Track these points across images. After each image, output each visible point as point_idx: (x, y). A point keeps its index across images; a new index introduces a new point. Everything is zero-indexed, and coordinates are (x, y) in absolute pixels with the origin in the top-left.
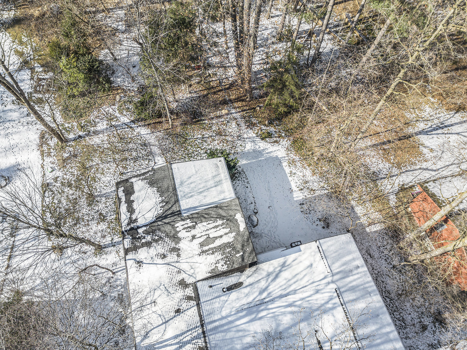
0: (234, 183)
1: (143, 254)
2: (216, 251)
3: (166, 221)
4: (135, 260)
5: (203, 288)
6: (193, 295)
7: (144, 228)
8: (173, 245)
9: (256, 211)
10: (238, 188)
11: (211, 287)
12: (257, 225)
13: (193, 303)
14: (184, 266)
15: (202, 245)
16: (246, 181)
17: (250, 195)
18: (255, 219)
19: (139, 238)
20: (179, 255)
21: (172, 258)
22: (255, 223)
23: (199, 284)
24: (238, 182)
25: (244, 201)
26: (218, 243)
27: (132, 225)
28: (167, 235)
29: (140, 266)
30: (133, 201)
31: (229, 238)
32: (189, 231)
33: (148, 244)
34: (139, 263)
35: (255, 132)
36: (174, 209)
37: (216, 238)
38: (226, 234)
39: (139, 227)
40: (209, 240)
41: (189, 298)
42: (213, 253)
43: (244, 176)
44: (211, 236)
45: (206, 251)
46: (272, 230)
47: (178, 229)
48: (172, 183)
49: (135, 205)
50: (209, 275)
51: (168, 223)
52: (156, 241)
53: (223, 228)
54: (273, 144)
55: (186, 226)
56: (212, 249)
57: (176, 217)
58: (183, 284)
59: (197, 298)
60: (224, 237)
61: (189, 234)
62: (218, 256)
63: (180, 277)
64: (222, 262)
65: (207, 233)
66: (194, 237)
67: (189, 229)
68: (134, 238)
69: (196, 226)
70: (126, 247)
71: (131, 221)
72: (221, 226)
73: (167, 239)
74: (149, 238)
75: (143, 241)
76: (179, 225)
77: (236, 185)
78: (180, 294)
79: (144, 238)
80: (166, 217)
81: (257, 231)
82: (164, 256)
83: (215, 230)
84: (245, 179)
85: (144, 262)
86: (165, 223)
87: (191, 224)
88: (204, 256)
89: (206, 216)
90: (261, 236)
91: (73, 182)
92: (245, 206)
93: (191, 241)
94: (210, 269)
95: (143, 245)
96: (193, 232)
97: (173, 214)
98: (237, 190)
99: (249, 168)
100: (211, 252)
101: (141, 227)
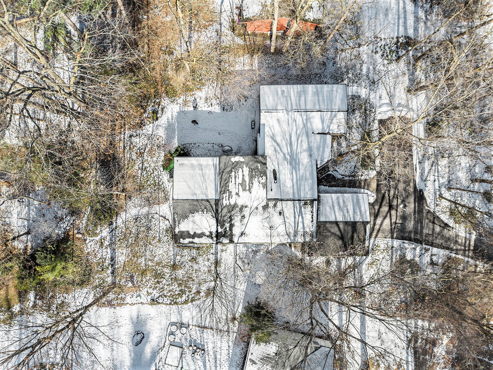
0: (192, 155)
1: (236, 231)
2: (252, 181)
3: (220, 210)
4: (239, 237)
5: (272, 195)
6: (274, 202)
7: (219, 227)
8: (238, 209)
9: (220, 145)
10: (198, 153)
11: (271, 190)
12: (231, 148)
13: (279, 204)
14: (255, 205)
15: (244, 190)
16: (193, 145)
17: (206, 145)
18: (227, 148)
19: (225, 232)
20: (246, 207)
21: (246, 212)
22: (230, 149)
23: (269, 197)
24: (192, 152)
25: (210, 152)
26: (247, 179)
27: (214, 235)
28: (229, 212)
29: (244, 234)
30: (195, 233)
31: (246, 170)
32: (232, 197)
33: (232, 226)
34: (242, 234)
35: (148, 123)
36: (213, 203)
37: (243, 179)
38: (243, 172)
39: (217, 231)
40: (243, 184)
41: (275, 205)
42: (252, 184)
43: (188, 145)
44: (241, 182)
45: (249, 187)
46: (237, 138)
47: (228, 204)
48: (190, 201)
49: (199, 232)
50: (265, 189)
51: (222, 210)
52: (231, 220)
53: (238, 172)
54: (164, 113)
55: (227, 198)
56: (249, 183)
57: (219, 203)
58: (265, 207)
59: (277, 200)
60: (244, 173)
61: (234, 196)
62: (255, 181)
63: (260, 209)
64: (260, 179)
65: (237, 184)
66: (237, 194)
67: (230, 196)
68: (224, 236)
69: (230, 191)
70: (228, 241)
71: (210, 236)
72: (236, 173)
73: (233, 213)
74: (227, 225)
75: (228, 229)
76: (225, 202)
77: (194, 153)
78: (271, 210)
79: (226, 228)
80: (217, 210)
81: (236, 149)
82: (243, 217)
83: (237, 178)
84: (191, 146)
85: (243, 230)
86: (221, 211)
87: (227, 194)
88: (253, 190)
89: (226, 182)
90: (240, 147)
91: (156, 280)
92: (214, 152)
93: (239, 196)
94: (262, 188)
95: (231, 229)
96: (233, 193)
97: (217, 204)
98: (199, 154)
99: (182, 139)
100: (251, 185)
101: (217, 229)
